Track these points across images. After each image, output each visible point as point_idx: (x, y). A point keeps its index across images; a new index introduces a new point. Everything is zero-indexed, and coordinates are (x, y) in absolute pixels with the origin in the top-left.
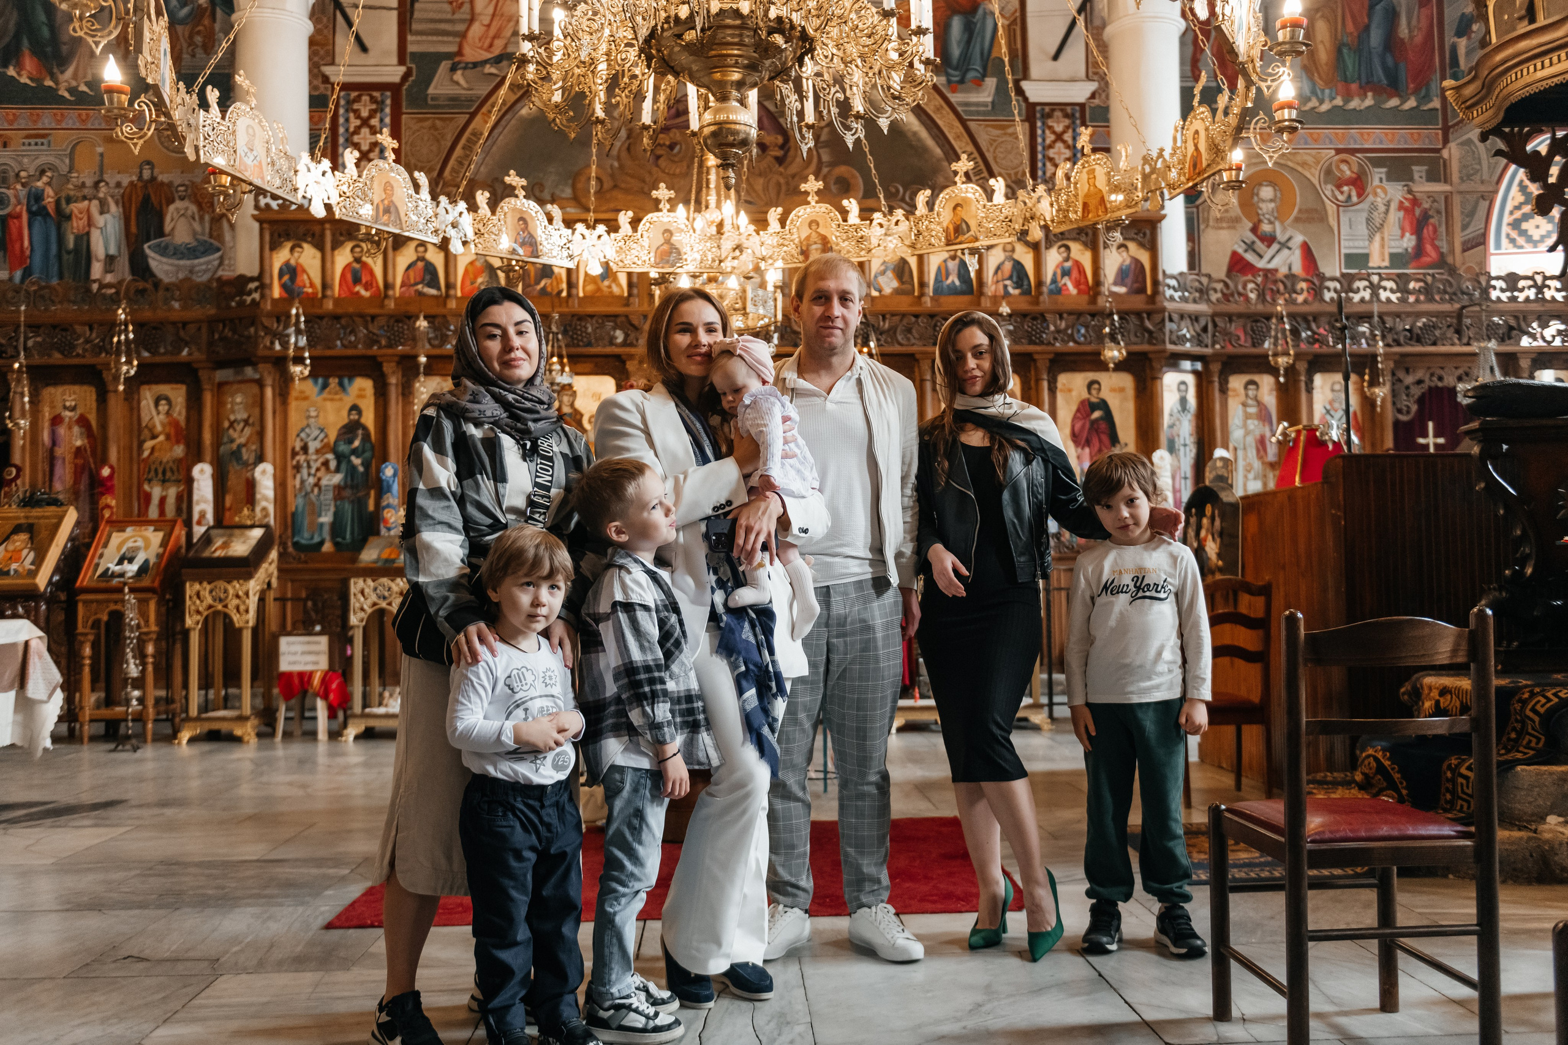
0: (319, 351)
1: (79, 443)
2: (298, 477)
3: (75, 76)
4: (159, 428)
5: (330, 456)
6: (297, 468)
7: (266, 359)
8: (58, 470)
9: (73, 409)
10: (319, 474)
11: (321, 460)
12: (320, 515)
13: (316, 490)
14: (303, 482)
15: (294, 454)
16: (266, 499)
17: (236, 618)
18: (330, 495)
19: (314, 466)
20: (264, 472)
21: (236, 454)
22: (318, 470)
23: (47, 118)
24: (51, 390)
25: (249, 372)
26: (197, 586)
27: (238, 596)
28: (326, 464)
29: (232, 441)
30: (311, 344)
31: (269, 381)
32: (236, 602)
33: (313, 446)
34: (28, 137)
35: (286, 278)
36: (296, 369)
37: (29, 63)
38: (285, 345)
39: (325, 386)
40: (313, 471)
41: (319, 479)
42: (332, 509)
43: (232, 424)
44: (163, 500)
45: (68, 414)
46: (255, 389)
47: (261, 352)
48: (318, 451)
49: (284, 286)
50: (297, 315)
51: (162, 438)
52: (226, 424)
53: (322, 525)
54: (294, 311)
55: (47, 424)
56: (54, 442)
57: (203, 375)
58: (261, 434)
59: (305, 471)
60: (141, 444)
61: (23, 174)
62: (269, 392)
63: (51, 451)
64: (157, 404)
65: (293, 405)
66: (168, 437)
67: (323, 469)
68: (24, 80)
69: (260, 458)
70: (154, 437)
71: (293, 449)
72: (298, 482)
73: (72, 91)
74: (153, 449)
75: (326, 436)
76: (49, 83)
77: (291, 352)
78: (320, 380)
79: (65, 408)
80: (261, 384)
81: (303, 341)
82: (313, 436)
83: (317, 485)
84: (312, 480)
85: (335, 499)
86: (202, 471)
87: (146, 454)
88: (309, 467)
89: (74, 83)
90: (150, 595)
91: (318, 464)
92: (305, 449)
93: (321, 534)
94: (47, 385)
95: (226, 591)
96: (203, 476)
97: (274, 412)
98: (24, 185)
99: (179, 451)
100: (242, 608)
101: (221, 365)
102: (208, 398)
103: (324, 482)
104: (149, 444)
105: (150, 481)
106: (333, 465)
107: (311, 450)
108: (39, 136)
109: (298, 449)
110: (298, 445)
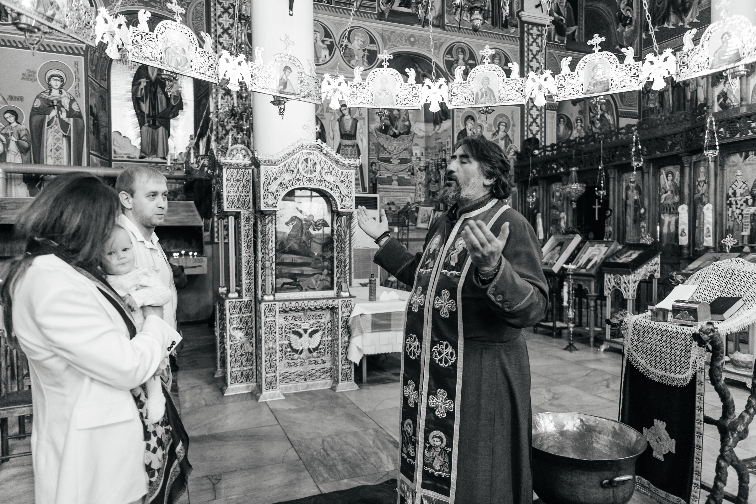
0: (737, 138)
1: (636, 198)
2: (730, 209)
4: (668, 188)
5: (749, 197)
6: (730, 204)
8: (628, 210)
9: (633, 182)
10: (742, 208)
11: (744, 199)
12: (742, 231)
13: (740, 216)
14: (733, 212)
15: (728, 197)
17: (624, 293)
18: (749, 220)
19: (739, 203)
21: (700, 199)
22: (742, 205)
24: (626, 175)
26: (609, 276)
27: (625, 283)
28: (746, 202)
29: (699, 192)
32: (624, 285)
33: (738, 192)
35: (721, 100)
36: (709, 153)
37: (673, 18)
39: (746, 157)
40: (739, 206)
41: (742, 210)
42: (749, 227)
43: (699, 183)
44: (669, 223)
45: (632, 184)
48: (741, 195)
49: (721, 105)
50: (711, 122)
51: (669, 193)
52: (696, 183)
53: (743, 236)
54: (708, 120)
55: (624, 190)
56: (627, 198)
57: (685, 159)
59: (734, 206)
60: (660, 196)
63: (626, 202)
64: (667, 176)
65: (728, 170)
66: (672, 192)
67: (744, 204)
70: (666, 192)
71: (728, 194)
72: (730, 213)
74: (665, 198)
75: (747, 185)
78: (744, 154)
79: (631, 182)
82: (739, 186)
83: (741, 214)
84: (738, 211)
85: (751, 222)
86: (683, 208)
87: (662, 201)
88: (737, 204)
90: (592, 278)
91: (742, 202)
92: (734, 194)
93: (742, 242)
94: (624, 173)
95: (620, 279)
96: (683, 210)
97: (716, 176)
99: (677, 198)
100: (627, 289)
101: (693, 153)
102: (687, 171)
103: (744, 212)
104: (664, 196)
105: (664, 214)
106: (750, 202)
107: (738, 194)
109: (730, 194)
110: (731, 192)
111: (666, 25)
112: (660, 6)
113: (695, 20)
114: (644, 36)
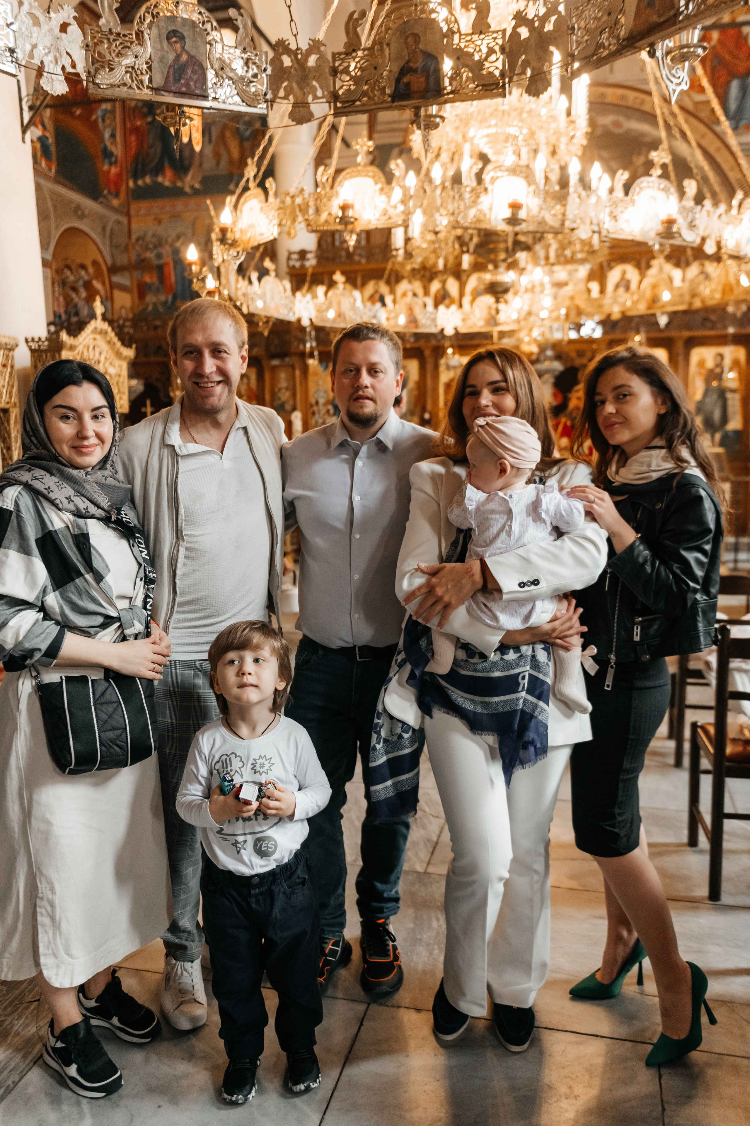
0: (322, 348)
2: (314, 419)
3: (192, 178)
5: (330, 407)
6: (314, 413)
7: (295, 354)
11: (325, 409)
15: (312, 406)
16: (297, 431)
19: (322, 412)
20: (296, 417)
23: (179, 205)
25: (287, 360)
28: (328, 411)
29: (280, 398)
30: (318, 344)
31: (297, 365)
33: (322, 401)
34: (171, 217)
36: (311, 362)
37: (169, 173)
38: (305, 346)
43: (280, 389)
46: (291, 370)
47: (293, 350)
48: (325, 404)
52: (276, 390)
57: (265, 363)
58: (294, 395)
59: (317, 416)
61: (169, 240)
62: (298, 373)
65: (311, 379)
68: (167, 183)
69: (294, 409)
71: (311, 403)
73: (192, 187)
75: (328, 396)
76: (179, 184)
77: (308, 350)
78: (324, 367)
80: (293, 367)
81: (314, 344)
82: (321, 396)
88: (319, 413)
89: (192, 183)
91: (324, 411)
92: (317, 403)
97: (301, 383)
98: (171, 245)
101: (273, 356)
102: (267, 376)
106: (332, 411)
107: (321, 403)
108: (176, 216)
109: (313, 403)
110: (313, 401)
111: (160, 179)
112: (152, 151)
113: (197, 186)
114: (131, 184)
